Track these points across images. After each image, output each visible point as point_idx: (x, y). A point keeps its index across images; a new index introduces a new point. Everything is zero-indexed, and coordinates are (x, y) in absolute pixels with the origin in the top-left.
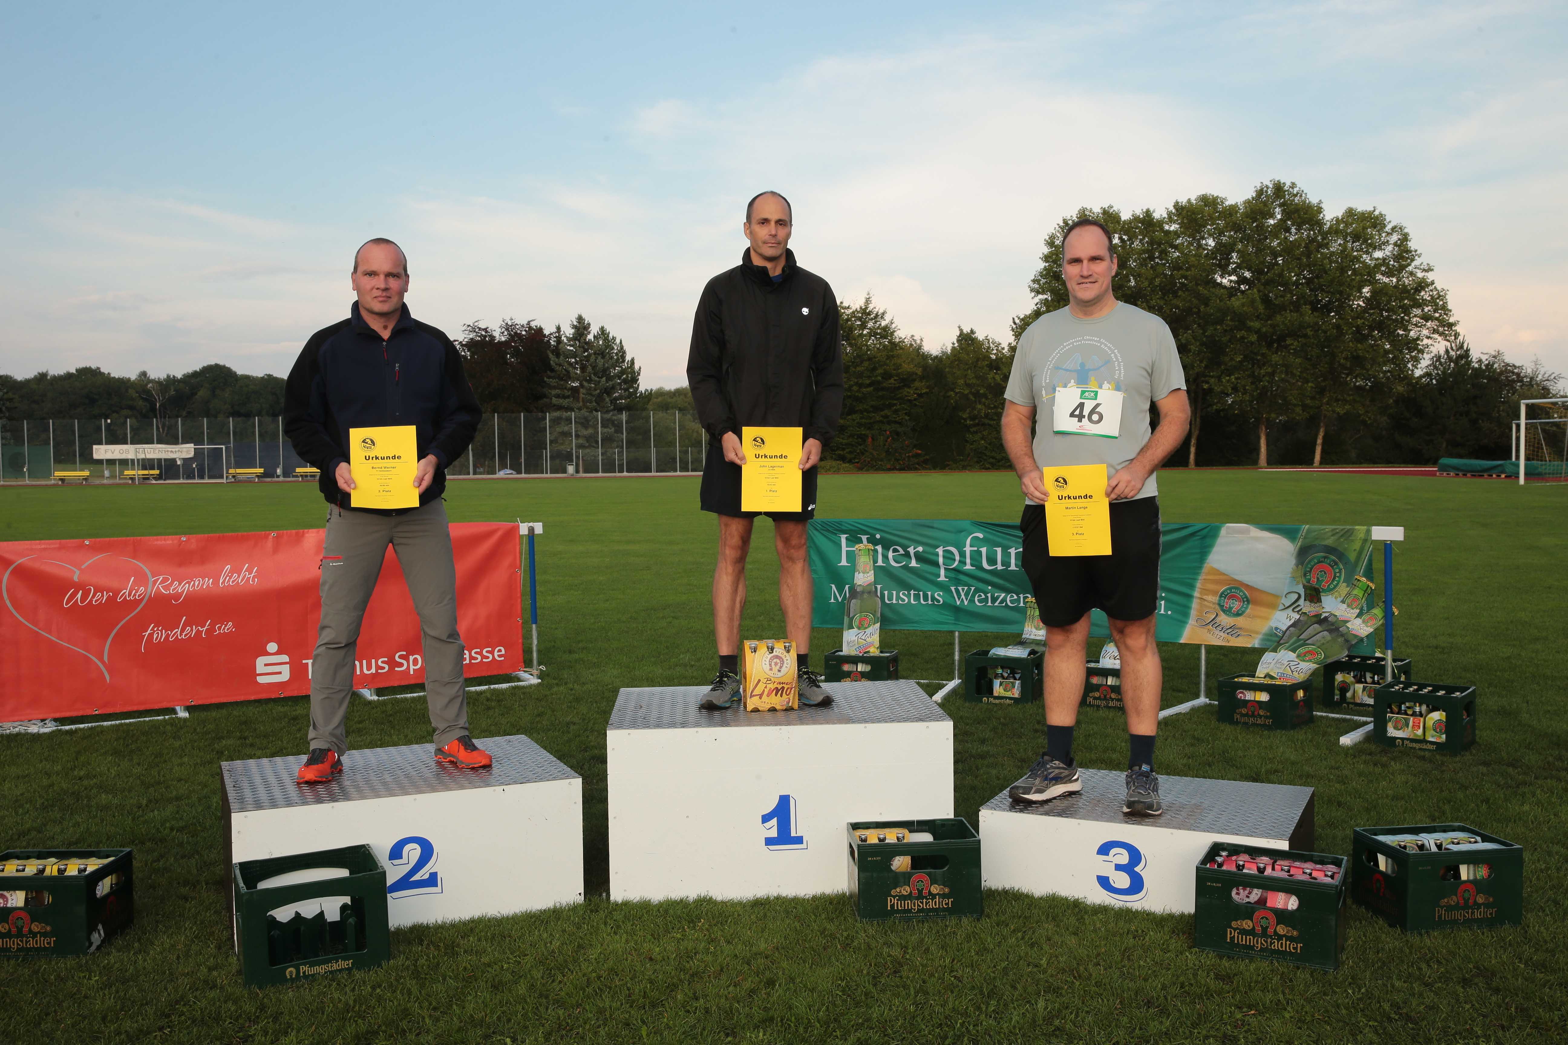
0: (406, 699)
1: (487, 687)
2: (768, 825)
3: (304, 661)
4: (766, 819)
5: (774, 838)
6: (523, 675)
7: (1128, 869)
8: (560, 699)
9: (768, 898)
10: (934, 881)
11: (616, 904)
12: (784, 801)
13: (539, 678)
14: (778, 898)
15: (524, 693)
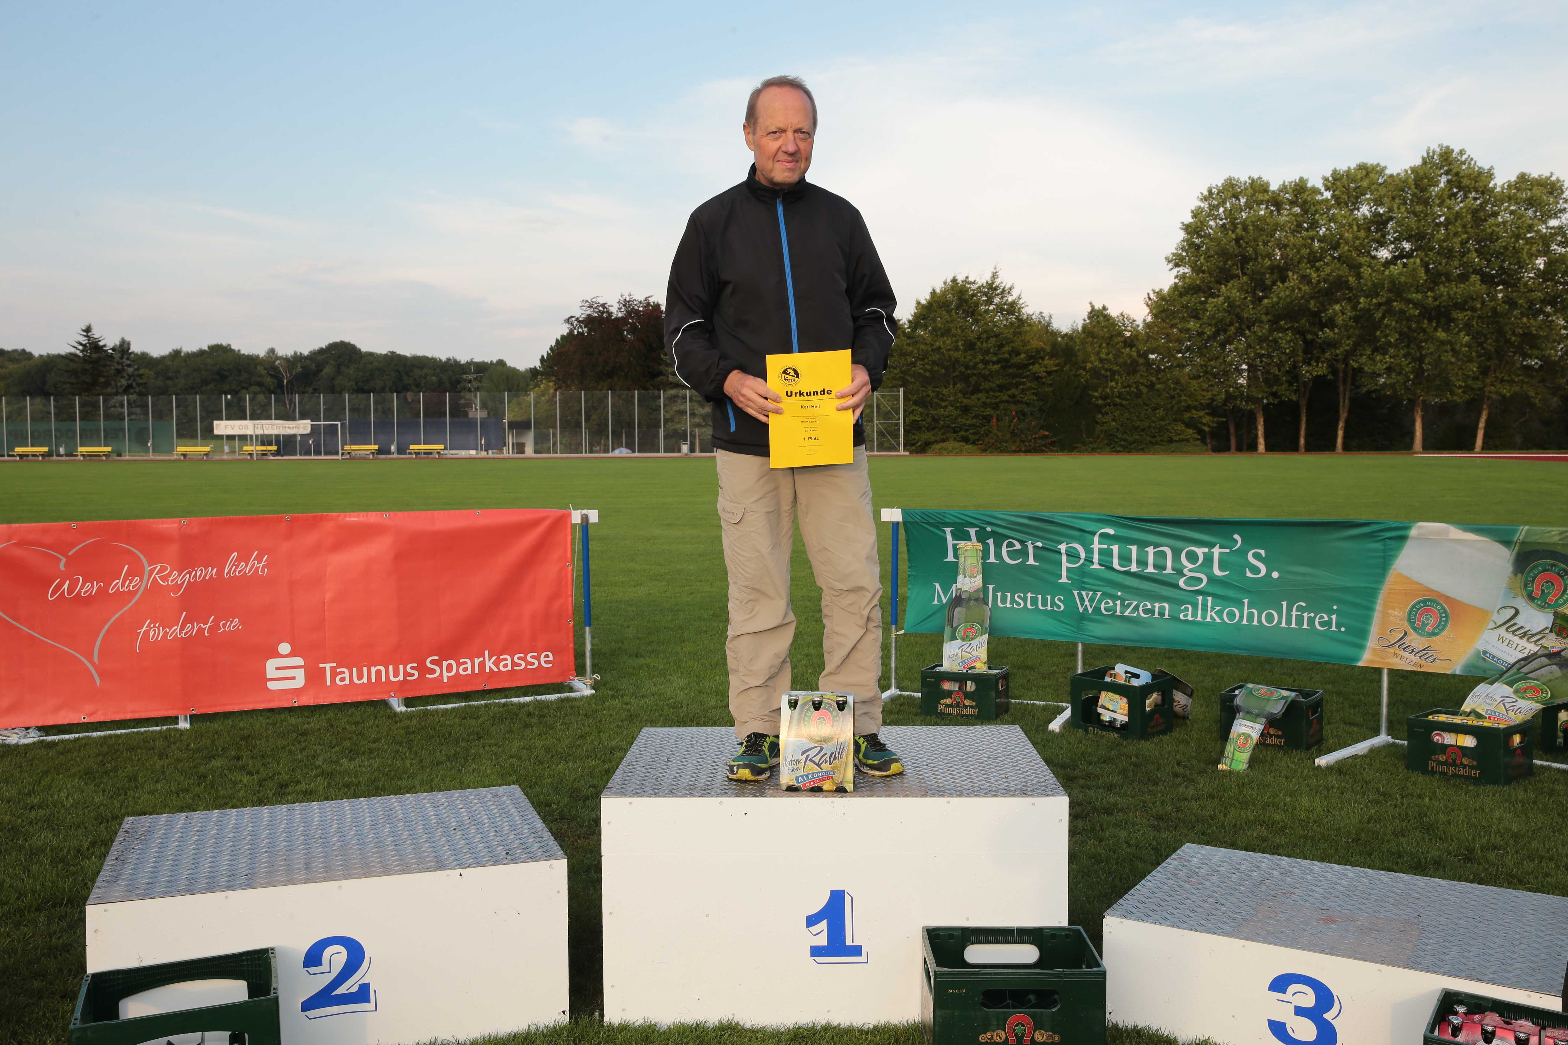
0: (437, 711)
1: (532, 698)
2: (815, 929)
3: (321, 665)
4: (812, 921)
5: (823, 947)
6: (577, 683)
7: (1315, 1014)
8: (611, 716)
9: (813, 1027)
10: (1038, 1026)
11: (611, 1028)
12: (837, 899)
13: (593, 688)
14: (827, 1028)
15: (572, 707)
